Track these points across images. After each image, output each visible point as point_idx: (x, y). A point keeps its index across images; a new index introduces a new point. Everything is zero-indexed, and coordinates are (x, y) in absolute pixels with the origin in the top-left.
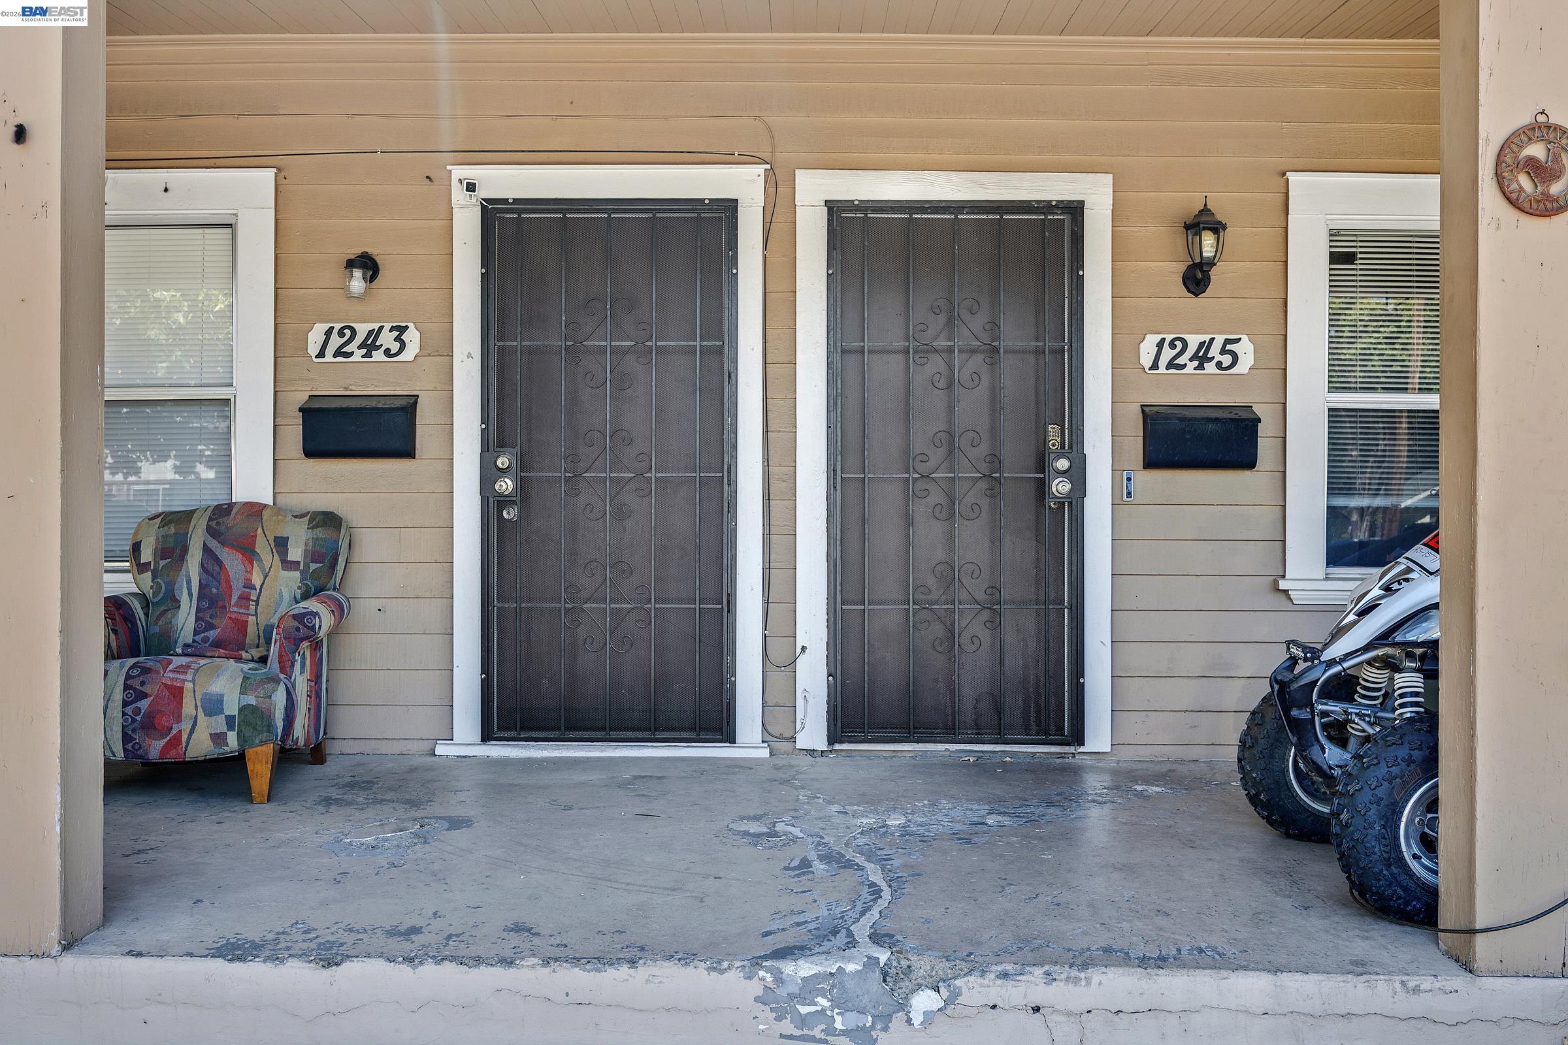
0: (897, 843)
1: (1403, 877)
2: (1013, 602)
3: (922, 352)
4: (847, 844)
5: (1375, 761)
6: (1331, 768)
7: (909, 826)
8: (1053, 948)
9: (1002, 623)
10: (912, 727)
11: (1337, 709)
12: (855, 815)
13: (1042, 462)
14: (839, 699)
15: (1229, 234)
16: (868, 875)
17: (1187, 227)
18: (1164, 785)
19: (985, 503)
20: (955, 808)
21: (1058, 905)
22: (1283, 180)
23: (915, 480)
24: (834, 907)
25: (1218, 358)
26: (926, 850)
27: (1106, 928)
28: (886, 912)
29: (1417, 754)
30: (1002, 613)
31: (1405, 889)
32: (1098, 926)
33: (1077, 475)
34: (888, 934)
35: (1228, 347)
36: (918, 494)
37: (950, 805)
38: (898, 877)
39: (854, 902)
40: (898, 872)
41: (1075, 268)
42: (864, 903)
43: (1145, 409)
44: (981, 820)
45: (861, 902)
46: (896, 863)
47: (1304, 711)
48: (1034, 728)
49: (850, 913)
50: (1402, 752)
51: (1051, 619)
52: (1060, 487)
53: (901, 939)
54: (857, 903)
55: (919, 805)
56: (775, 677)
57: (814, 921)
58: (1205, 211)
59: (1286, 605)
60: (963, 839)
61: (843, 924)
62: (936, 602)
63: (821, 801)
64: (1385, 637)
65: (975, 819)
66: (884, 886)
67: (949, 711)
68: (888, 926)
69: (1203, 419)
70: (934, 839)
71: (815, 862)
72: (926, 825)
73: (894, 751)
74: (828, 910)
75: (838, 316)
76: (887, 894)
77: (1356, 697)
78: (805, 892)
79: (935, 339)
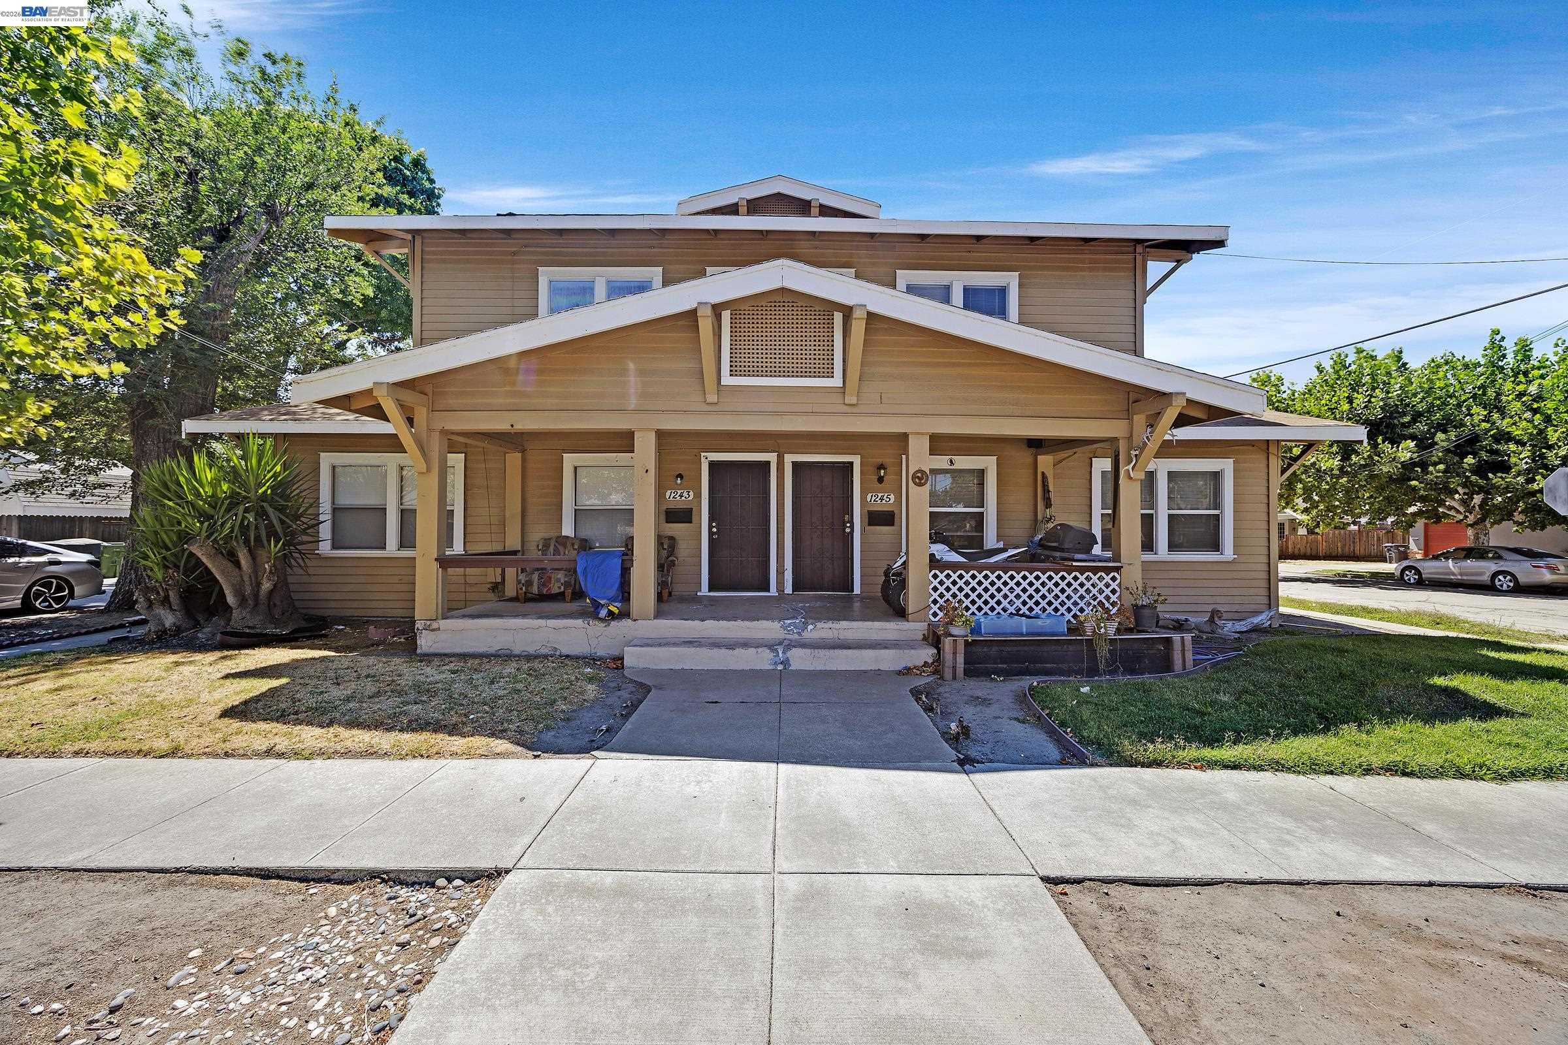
2: (837, 558)
13: (843, 524)
14: (795, 582)
15: (888, 470)
17: (878, 468)
19: (830, 534)
23: (814, 529)
25: (886, 500)
30: (834, 561)
33: (852, 527)
35: (888, 497)
36: (814, 532)
41: (851, 478)
43: (868, 511)
48: (841, 588)
52: (848, 530)
56: (779, 576)
58: (882, 464)
62: (819, 558)
69: (883, 514)
73: (808, 594)
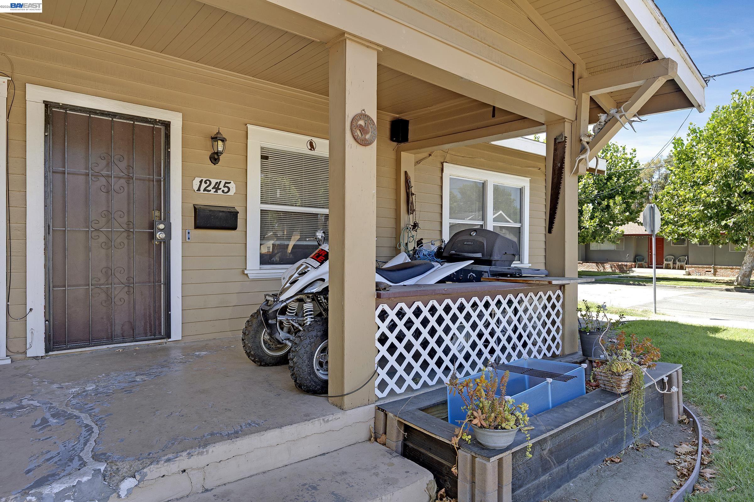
0: (94, 399)
1: (315, 378)
2: (139, 283)
3: (96, 176)
4: (67, 405)
5: (306, 338)
6: (283, 340)
7: (98, 389)
8: (188, 440)
9: (135, 292)
10: (91, 340)
11: (284, 318)
12: (68, 388)
13: (152, 226)
14: (52, 331)
15: (227, 143)
16: (83, 420)
17: (212, 138)
18: (206, 351)
19: (126, 241)
20: (119, 375)
21: (182, 416)
22: (245, 127)
23: (92, 232)
24: (67, 444)
25: (223, 189)
26: (111, 400)
27: (207, 423)
28: (98, 440)
29: (319, 334)
30: (135, 288)
31: (315, 382)
32: (203, 423)
33: (168, 231)
34: (102, 453)
35: (226, 185)
36: (93, 237)
37: (116, 374)
38: (100, 418)
39: (79, 438)
40: (99, 415)
41: (167, 148)
42: (85, 438)
43: (195, 206)
44: (133, 380)
45: (83, 437)
46: (97, 410)
47: (273, 320)
48: (149, 334)
49: (77, 445)
50: (314, 333)
51: (156, 289)
52: (160, 235)
53: (111, 454)
54: (81, 438)
55: (101, 377)
56: (14, 324)
57: (57, 456)
58: (218, 133)
59: (248, 280)
60: (128, 391)
61: (75, 453)
62: (103, 284)
63: (47, 383)
64: (301, 292)
65: (130, 379)
66: (93, 425)
67: (109, 331)
68: (101, 448)
69: (218, 211)
70: (113, 394)
71: (50, 419)
72: (107, 387)
73: (81, 351)
74: (64, 447)
75: (51, 155)
76: (96, 429)
77: (287, 313)
78: (48, 438)
79: (102, 170)
